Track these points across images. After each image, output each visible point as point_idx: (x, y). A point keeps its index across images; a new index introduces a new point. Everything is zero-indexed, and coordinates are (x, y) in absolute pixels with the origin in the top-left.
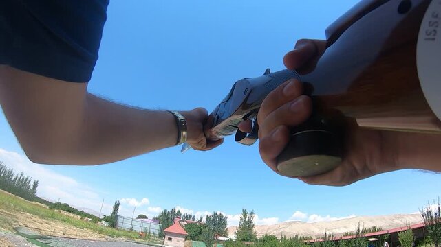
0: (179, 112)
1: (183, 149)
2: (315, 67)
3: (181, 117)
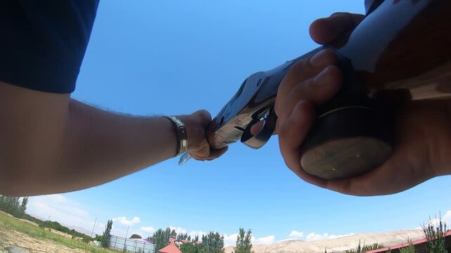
0: (178, 117)
1: (181, 160)
2: (347, 41)
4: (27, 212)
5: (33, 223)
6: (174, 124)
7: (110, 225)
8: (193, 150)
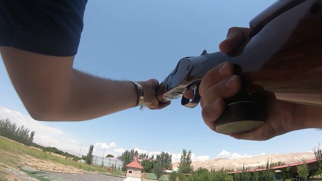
3: (139, 86)
4: (34, 141)
5: (38, 149)
6: (136, 86)
7: (92, 148)
8: (147, 103)
